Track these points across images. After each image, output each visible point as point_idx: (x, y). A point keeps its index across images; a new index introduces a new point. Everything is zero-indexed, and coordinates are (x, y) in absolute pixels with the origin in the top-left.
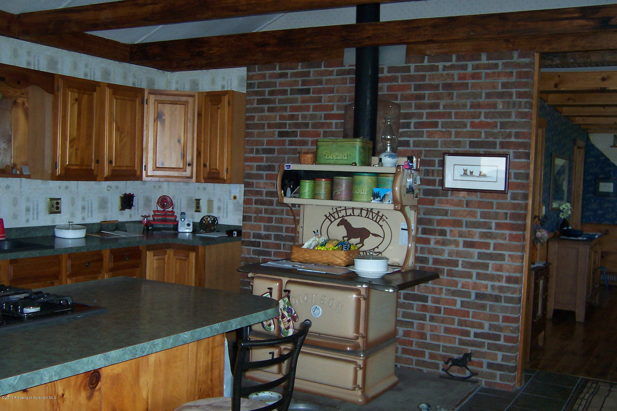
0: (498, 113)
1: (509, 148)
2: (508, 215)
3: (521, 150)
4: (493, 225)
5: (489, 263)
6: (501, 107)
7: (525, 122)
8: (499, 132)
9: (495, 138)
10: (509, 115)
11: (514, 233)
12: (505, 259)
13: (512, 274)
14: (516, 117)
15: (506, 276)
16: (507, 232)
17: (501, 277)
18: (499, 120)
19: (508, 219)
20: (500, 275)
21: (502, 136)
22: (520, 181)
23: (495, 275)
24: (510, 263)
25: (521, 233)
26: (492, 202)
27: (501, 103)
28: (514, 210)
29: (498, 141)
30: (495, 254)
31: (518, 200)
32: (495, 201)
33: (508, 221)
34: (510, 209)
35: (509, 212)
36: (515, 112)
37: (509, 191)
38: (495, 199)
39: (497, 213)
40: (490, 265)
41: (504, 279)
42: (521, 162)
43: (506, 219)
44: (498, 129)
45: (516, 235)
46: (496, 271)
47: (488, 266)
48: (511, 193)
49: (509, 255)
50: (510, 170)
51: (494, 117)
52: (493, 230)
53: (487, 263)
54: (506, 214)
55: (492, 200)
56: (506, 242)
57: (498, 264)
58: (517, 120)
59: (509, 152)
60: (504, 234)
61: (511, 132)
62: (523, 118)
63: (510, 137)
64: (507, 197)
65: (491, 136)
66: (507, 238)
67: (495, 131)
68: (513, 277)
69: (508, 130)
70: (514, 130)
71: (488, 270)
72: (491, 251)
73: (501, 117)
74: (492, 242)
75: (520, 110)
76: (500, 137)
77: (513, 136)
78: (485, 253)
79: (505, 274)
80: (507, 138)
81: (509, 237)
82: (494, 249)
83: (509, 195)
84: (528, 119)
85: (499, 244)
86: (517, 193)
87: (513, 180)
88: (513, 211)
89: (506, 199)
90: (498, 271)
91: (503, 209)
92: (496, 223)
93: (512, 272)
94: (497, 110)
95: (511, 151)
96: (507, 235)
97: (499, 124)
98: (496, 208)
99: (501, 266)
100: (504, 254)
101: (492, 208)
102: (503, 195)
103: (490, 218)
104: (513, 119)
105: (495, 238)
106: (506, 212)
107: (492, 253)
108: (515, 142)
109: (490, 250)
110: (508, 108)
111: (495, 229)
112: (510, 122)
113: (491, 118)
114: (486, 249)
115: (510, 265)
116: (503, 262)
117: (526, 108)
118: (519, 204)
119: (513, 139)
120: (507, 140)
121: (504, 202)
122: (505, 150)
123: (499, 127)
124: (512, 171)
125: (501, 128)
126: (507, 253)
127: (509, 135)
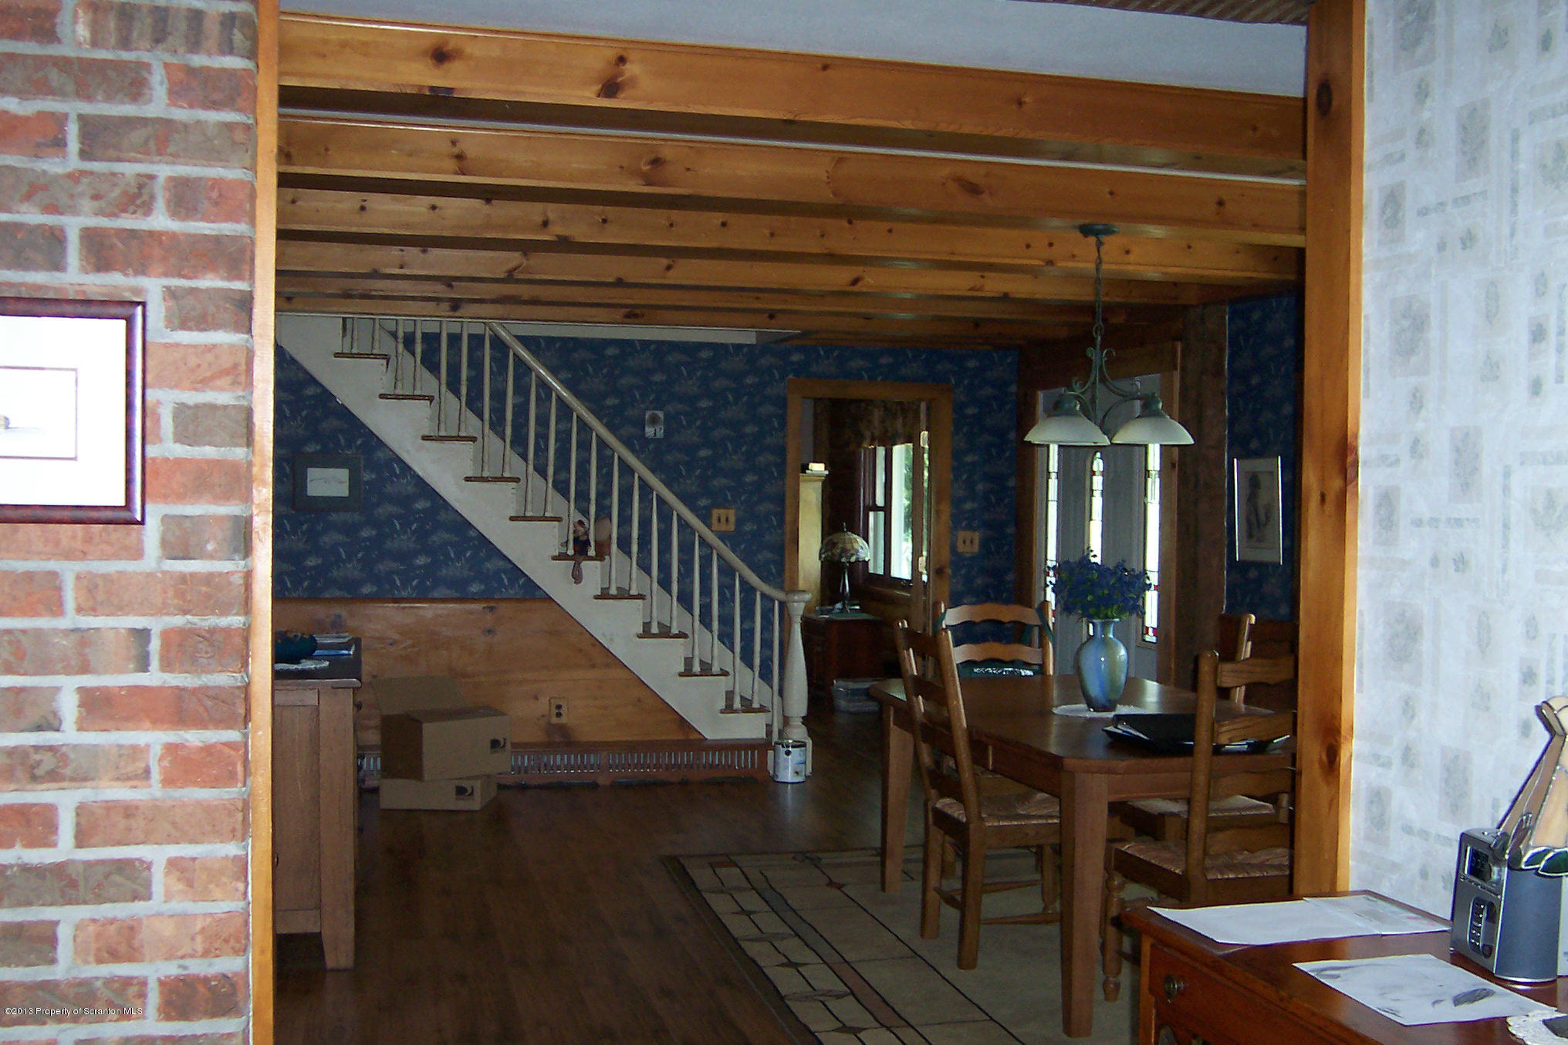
0: (64, 64)
1: (142, 270)
2: (155, 645)
3: (210, 282)
4: (68, 706)
5: (57, 923)
6: (83, 31)
7: (230, 127)
8: (75, 177)
9: (52, 209)
10: (135, 85)
11: (194, 738)
12: (148, 885)
13: (198, 967)
14: (177, 93)
15: (161, 983)
16: (153, 739)
17: (133, 990)
18: (74, 108)
19: (155, 662)
20: (127, 982)
21: (96, 197)
22: (209, 452)
23: (99, 984)
24: (178, 906)
25: (233, 735)
26: (54, 575)
27: (81, 12)
28: (185, 612)
29: (73, 226)
30: (89, 864)
31: (202, 555)
32: (69, 571)
33: (155, 677)
34: (162, 610)
35: (157, 625)
36: (166, 65)
37: (148, 507)
38: (68, 555)
39: (84, 638)
40: (64, 933)
41: (154, 998)
42: (211, 348)
43: (143, 665)
44: (72, 160)
45: (208, 749)
46: (100, 961)
47: (53, 941)
48: (166, 519)
49: (173, 864)
50: (149, 392)
51: (43, 89)
52: (69, 735)
53: (42, 922)
54: (142, 636)
55: (52, 565)
56: (153, 791)
57: (112, 921)
58: (181, 114)
59: (137, 291)
60: (136, 751)
61: (152, 177)
62: (215, 105)
63: (147, 209)
64: (140, 542)
65: (28, 197)
66: (156, 775)
67: (53, 166)
68: (206, 980)
69: (130, 169)
70: (164, 171)
71: (53, 961)
72: (64, 849)
73: (83, 93)
74: (65, 801)
75: (198, 60)
76: (87, 204)
77: (160, 204)
78: (26, 869)
79: (154, 970)
80: (125, 211)
81: (166, 763)
82: (82, 839)
83: (152, 533)
84: (239, 110)
85: (110, 807)
86: (200, 519)
87: (167, 447)
88: (179, 621)
89: (138, 553)
90: (115, 956)
91: (121, 609)
92: (81, 690)
93: (192, 956)
94: (52, 50)
95: (153, 287)
96: (157, 751)
97: (73, 130)
98: (79, 610)
99: (130, 929)
100: (140, 860)
101: (56, 608)
102: (116, 532)
103: (45, 667)
104: (157, 104)
105: (82, 778)
106: (139, 626)
107: (72, 862)
108: (173, 236)
109: (55, 845)
110: (125, 43)
111: (80, 729)
112: (144, 121)
113: (21, 94)
114: (32, 843)
115: (184, 918)
116: (139, 908)
117: (228, 49)
118: (209, 578)
119: (160, 220)
120: (127, 222)
121: (121, 573)
122: (115, 282)
123: (73, 145)
124: (165, 399)
125: (84, 155)
126: (157, 855)
127: (138, 198)
